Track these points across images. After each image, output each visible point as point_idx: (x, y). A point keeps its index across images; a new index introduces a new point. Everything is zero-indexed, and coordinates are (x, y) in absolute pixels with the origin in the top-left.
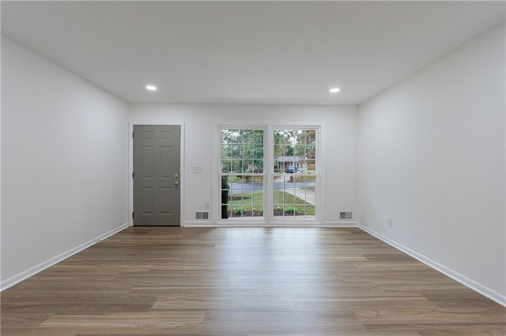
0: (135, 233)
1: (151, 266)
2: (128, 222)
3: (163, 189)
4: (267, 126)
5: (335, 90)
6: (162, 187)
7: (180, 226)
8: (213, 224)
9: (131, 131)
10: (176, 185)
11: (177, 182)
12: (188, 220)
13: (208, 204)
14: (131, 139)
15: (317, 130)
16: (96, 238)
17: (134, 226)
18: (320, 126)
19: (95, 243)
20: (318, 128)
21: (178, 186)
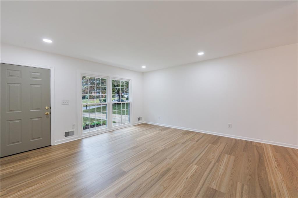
5: (144, 67)
7: (51, 145)
10: (47, 115)
13: (74, 125)
18: (131, 80)
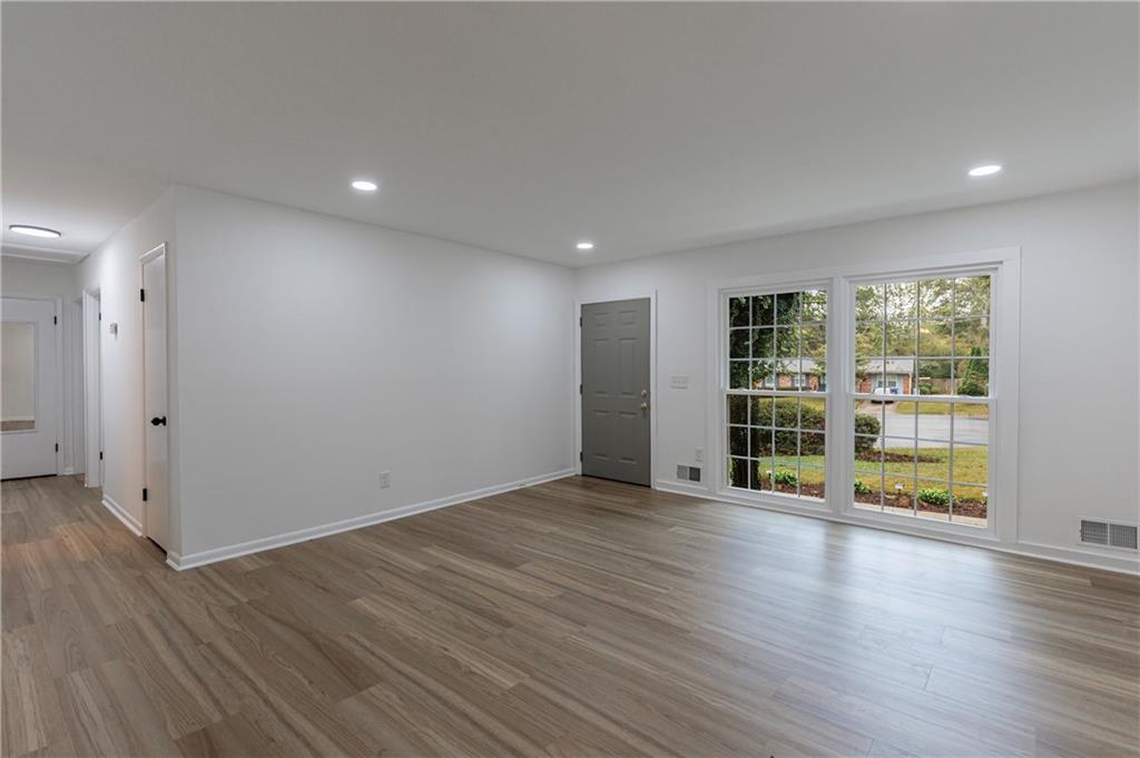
0: (585, 486)
1: (555, 529)
2: (574, 466)
3: (624, 416)
4: (832, 279)
6: (622, 413)
7: (649, 487)
8: (709, 493)
9: (579, 315)
10: (644, 409)
11: (645, 404)
12: (664, 480)
13: (699, 452)
14: (579, 329)
15: (992, 275)
16: (519, 482)
17: (583, 475)
18: (1001, 262)
19: (518, 488)
20: (996, 269)
21: (646, 411)
